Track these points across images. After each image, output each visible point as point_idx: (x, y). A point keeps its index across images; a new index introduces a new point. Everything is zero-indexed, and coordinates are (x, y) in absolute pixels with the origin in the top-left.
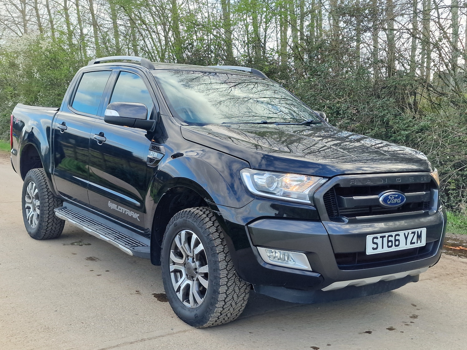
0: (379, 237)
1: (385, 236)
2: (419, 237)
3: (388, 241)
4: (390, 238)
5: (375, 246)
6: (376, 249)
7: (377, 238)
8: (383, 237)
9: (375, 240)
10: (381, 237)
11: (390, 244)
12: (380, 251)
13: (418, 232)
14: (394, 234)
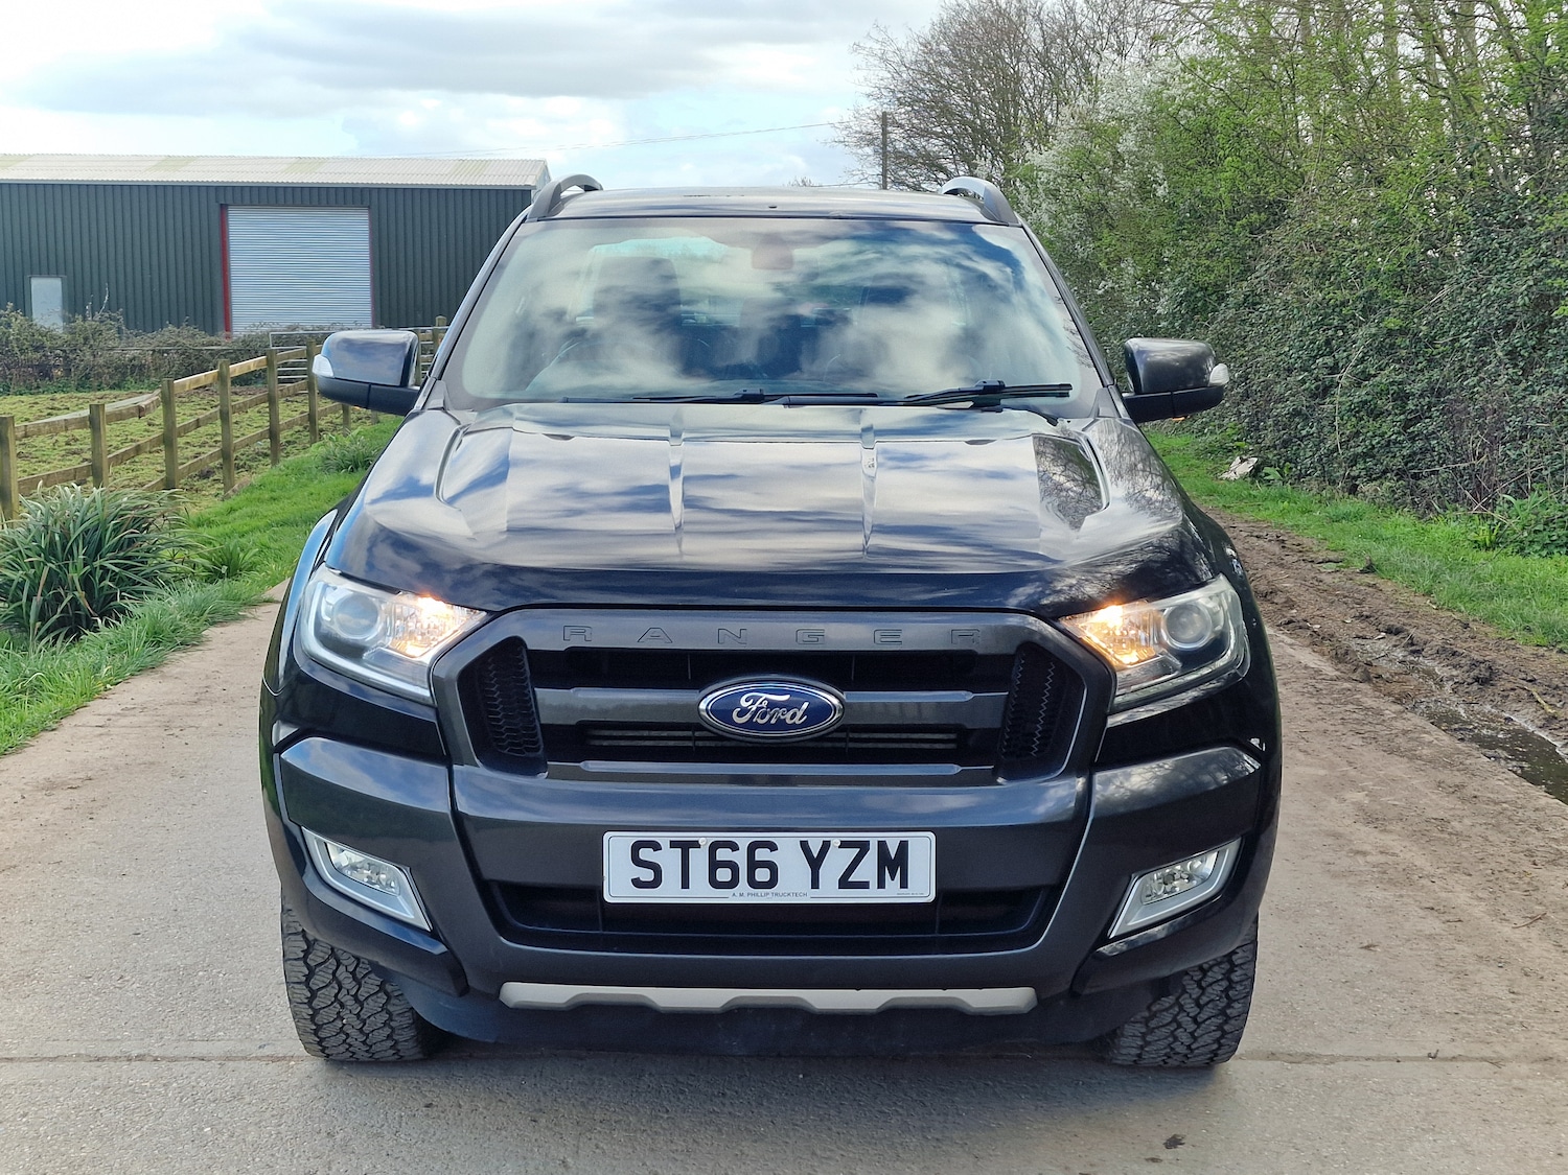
1: (696, 845)
2: (894, 864)
3: (714, 865)
4: (723, 854)
5: (647, 875)
7: (656, 846)
8: (685, 847)
9: (645, 854)
10: (673, 844)
11: (724, 875)
12: (669, 893)
14: (743, 840)
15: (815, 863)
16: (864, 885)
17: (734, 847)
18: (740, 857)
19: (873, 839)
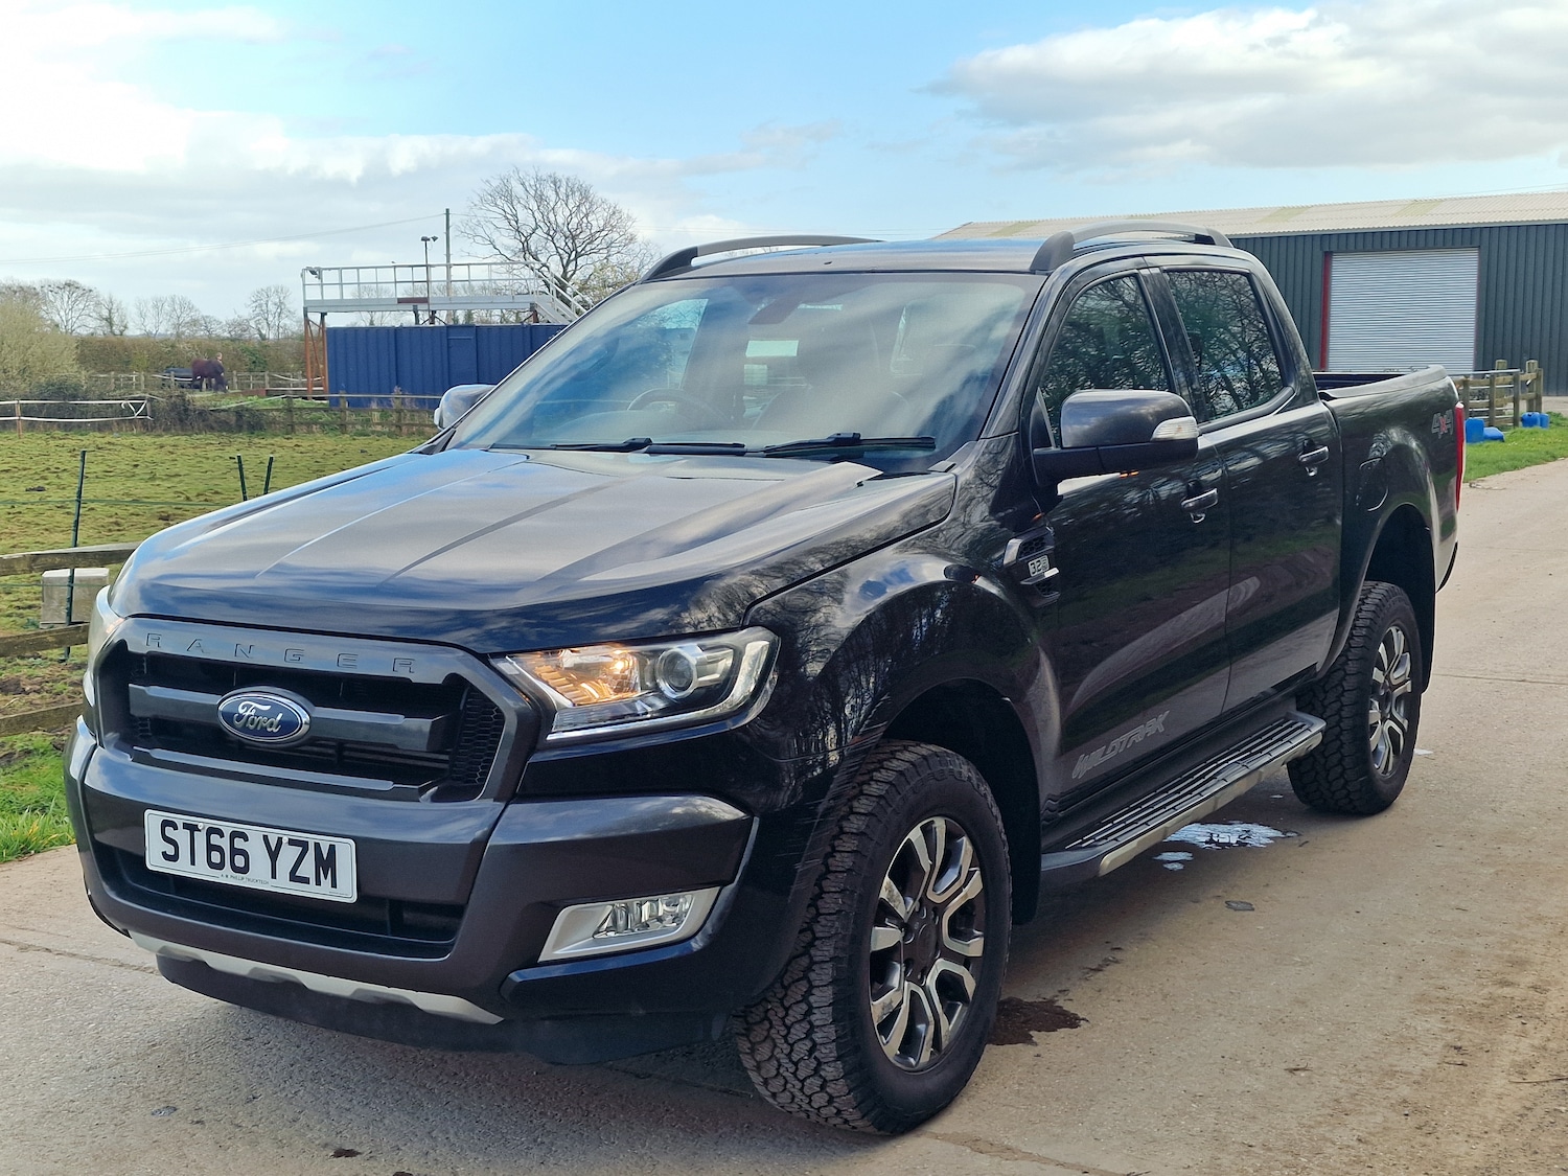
0: (180, 826)
5: (171, 851)
6: (174, 858)
9: (169, 831)
10: (186, 826)
11: (216, 857)
13: (317, 846)
15: (274, 855)
16: (306, 881)
17: (222, 835)
18: (225, 843)
19: (311, 839)
